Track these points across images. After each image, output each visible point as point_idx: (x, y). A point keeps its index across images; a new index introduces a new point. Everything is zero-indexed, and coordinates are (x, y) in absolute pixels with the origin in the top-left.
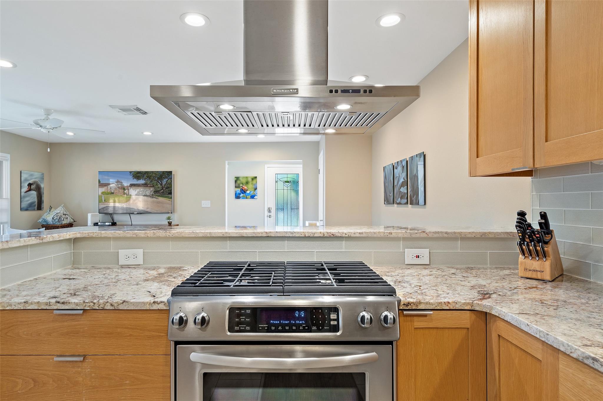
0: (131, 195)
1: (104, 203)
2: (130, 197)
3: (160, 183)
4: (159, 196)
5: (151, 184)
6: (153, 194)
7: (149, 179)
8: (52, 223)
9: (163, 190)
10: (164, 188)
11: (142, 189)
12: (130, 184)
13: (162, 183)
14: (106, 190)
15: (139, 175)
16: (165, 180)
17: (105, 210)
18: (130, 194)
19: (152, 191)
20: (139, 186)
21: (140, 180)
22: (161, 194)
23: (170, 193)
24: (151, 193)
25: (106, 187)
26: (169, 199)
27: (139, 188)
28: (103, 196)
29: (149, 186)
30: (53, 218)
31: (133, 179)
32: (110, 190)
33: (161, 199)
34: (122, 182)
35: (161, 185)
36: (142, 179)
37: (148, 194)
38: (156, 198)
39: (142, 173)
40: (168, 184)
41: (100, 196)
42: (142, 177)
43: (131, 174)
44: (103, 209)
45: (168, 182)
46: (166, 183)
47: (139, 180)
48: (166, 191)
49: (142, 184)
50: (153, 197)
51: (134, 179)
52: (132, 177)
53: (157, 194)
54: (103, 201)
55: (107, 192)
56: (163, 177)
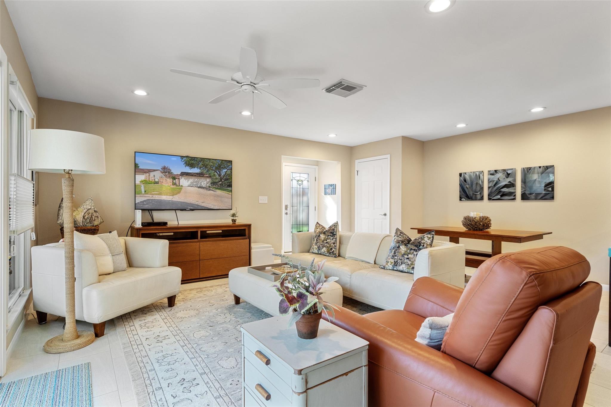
0: (182, 186)
1: (144, 195)
2: (181, 189)
3: (218, 173)
4: (217, 188)
5: (208, 174)
6: (210, 185)
7: (205, 168)
8: (81, 224)
9: (221, 182)
10: (223, 179)
11: (196, 180)
12: (182, 173)
13: (220, 173)
14: (148, 178)
15: (193, 162)
16: (223, 171)
17: (146, 204)
18: (180, 185)
19: (209, 182)
20: (193, 176)
21: (194, 168)
22: (219, 186)
23: (230, 186)
24: (208, 185)
25: (148, 174)
26: (228, 193)
27: (193, 178)
28: (143, 185)
29: (205, 176)
30: (84, 217)
31: (185, 166)
32: (153, 178)
33: (219, 192)
34: (170, 169)
35: (220, 175)
36: (197, 167)
37: (204, 186)
38: (213, 191)
39: (196, 160)
40: (227, 175)
41: (138, 185)
42: (197, 165)
43: (183, 160)
44: (142, 203)
45: (227, 173)
46: (226, 173)
47: (192, 168)
48: (225, 183)
49: (197, 174)
50: (210, 190)
51: (187, 167)
52: (184, 164)
53: (214, 186)
54: (143, 193)
55: (149, 181)
56: (222, 167)
